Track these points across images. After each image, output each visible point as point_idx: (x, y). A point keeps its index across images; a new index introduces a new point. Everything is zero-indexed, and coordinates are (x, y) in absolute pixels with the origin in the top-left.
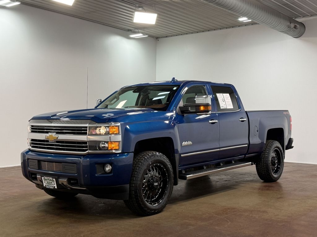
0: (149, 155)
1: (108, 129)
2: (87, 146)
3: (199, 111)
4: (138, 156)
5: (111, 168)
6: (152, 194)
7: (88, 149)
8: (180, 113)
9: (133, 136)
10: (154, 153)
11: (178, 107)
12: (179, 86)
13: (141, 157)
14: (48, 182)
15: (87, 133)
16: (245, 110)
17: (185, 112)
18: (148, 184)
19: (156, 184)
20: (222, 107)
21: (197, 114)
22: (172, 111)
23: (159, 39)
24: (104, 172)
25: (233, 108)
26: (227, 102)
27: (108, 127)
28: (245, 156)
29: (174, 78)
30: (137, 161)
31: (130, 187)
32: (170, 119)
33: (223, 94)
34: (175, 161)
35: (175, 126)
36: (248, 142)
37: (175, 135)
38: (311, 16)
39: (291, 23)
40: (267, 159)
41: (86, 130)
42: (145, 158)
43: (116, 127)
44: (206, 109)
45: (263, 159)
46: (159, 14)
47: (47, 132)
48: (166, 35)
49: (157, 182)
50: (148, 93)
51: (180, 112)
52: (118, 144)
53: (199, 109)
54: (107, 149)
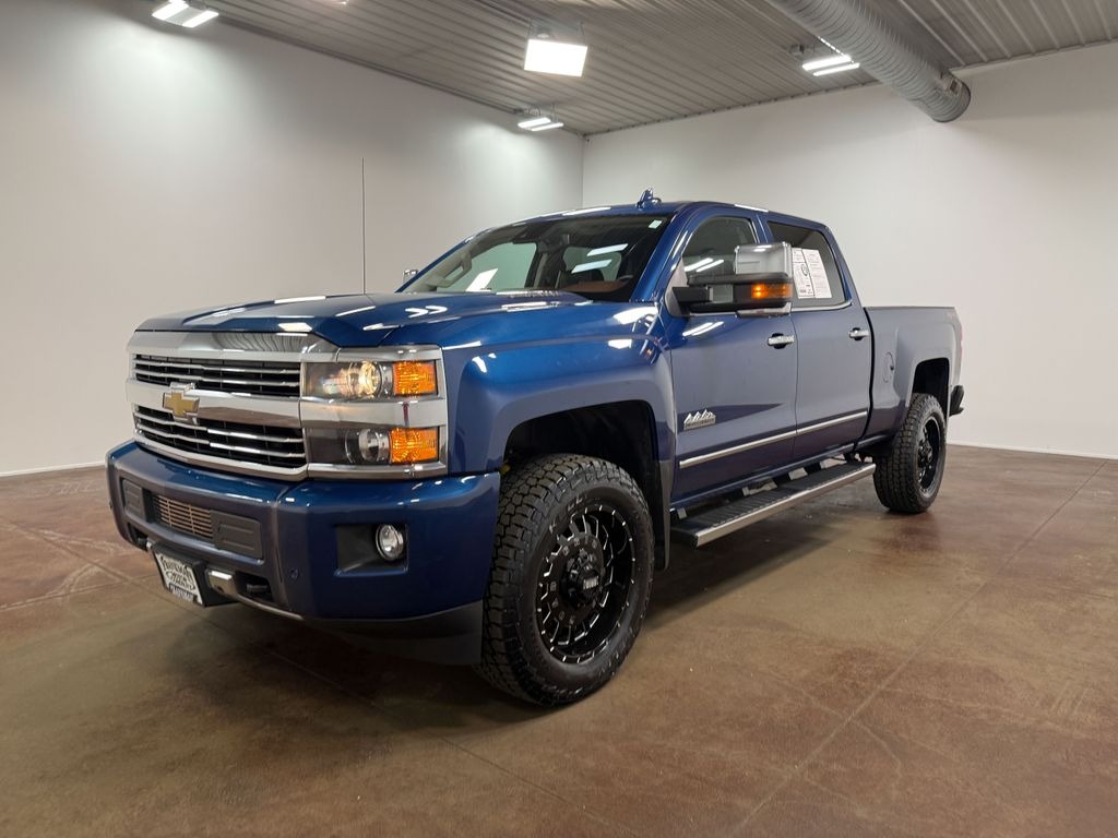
0: (562, 475)
1: (387, 374)
2: (302, 444)
3: (747, 301)
4: (519, 477)
5: (401, 541)
6: (575, 620)
7: (307, 460)
8: (677, 312)
9: (497, 401)
10: (583, 465)
11: (669, 290)
12: (669, 216)
13: (532, 482)
14: (174, 575)
15: (298, 391)
16: (863, 305)
17: (695, 305)
18: (559, 585)
19: (591, 583)
20: (802, 291)
21: (739, 315)
22: (649, 303)
23: (591, 138)
24: (373, 557)
25: (830, 296)
26: (815, 276)
27: (388, 364)
28: (856, 445)
29: (647, 193)
30: (517, 500)
31: (486, 610)
32: (636, 332)
33: (804, 250)
34: (660, 488)
35: (661, 356)
36: (868, 405)
37: (658, 391)
38: (991, 60)
39: (945, 76)
40: (909, 451)
41: (296, 378)
42: (547, 488)
43: (426, 365)
44: (774, 296)
45: (897, 451)
46: (592, 47)
47: (166, 382)
48: (607, 127)
49: (594, 573)
50: (561, 243)
51: (677, 306)
52: (435, 437)
53: (750, 293)
54: (386, 462)
